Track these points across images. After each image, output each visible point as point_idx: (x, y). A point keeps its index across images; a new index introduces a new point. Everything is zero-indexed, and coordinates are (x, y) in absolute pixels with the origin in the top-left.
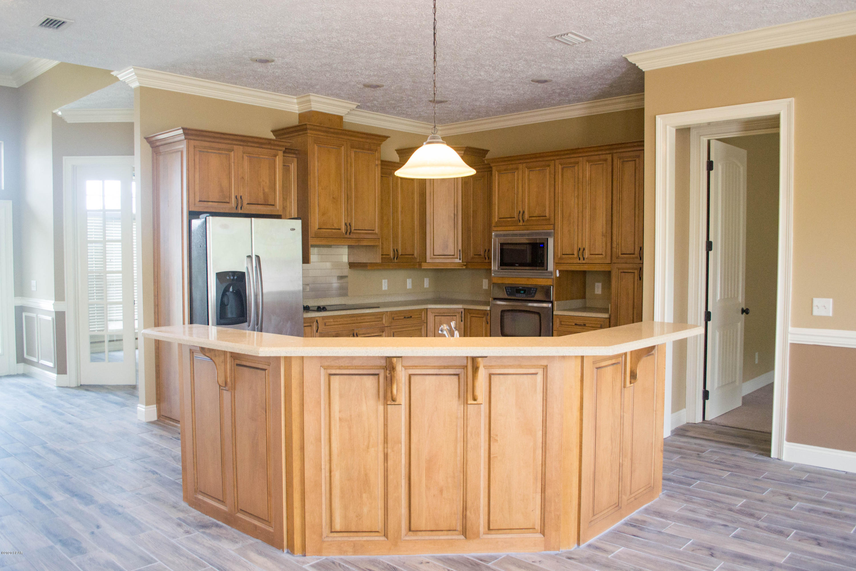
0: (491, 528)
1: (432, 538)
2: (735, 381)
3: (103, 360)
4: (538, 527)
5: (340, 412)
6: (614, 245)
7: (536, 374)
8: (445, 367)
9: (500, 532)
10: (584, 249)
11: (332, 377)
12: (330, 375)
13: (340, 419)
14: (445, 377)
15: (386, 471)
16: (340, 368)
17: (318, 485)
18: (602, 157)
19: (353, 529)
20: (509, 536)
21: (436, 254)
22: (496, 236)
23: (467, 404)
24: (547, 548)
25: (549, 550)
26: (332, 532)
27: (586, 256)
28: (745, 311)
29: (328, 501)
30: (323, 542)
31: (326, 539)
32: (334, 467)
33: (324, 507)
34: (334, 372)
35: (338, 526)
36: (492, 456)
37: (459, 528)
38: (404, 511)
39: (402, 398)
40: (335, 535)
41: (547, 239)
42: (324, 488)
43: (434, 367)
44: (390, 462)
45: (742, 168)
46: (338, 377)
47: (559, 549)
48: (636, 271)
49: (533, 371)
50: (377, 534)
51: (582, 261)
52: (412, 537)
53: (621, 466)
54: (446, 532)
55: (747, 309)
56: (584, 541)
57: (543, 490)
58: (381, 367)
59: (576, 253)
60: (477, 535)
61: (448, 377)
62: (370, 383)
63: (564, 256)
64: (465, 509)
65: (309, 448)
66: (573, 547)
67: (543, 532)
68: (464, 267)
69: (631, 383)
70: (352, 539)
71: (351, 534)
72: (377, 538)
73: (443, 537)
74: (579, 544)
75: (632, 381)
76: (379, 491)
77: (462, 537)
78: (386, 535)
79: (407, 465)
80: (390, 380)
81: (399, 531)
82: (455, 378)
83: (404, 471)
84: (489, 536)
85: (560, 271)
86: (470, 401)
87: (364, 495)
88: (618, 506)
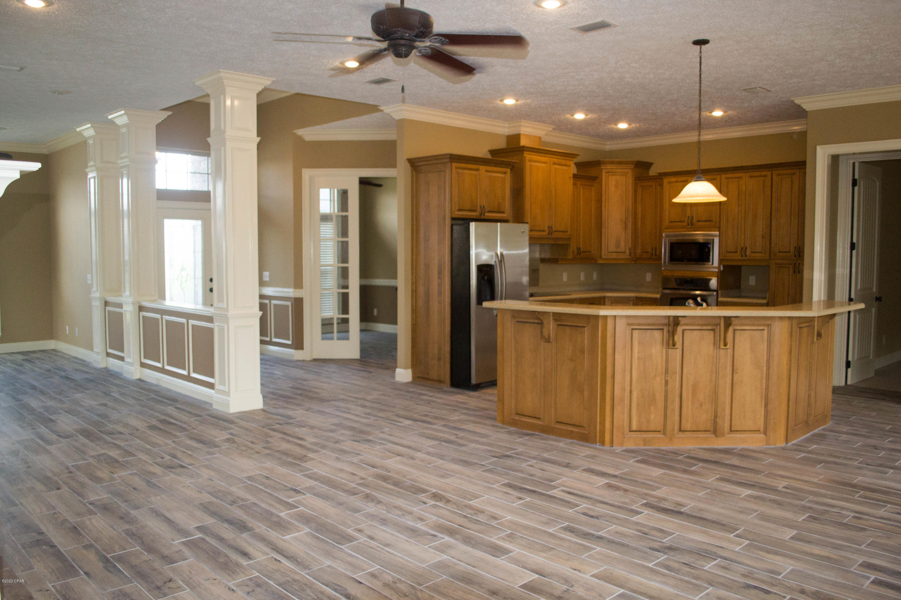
0: (732, 429)
1: (694, 435)
2: (869, 356)
3: (332, 339)
4: (762, 430)
5: (638, 353)
6: (773, 245)
7: (763, 330)
8: (705, 325)
9: (737, 432)
10: (746, 248)
11: (634, 331)
12: (633, 329)
13: (638, 358)
14: (705, 331)
15: (666, 392)
16: (639, 325)
17: (622, 400)
18: (764, 173)
19: (645, 429)
20: (743, 435)
21: (611, 251)
22: (667, 236)
23: (720, 348)
24: (767, 444)
25: (768, 445)
26: (630, 431)
27: (748, 254)
28: (879, 299)
29: (628, 411)
30: (625, 437)
31: (626, 436)
32: (633, 388)
33: (625, 415)
34: (635, 327)
35: (634, 428)
36: (734, 383)
37: (712, 429)
38: (677, 418)
39: (679, 345)
40: (632, 433)
41: (713, 240)
42: (627, 402)
43: (698, 325)
44: (669, 386)
45: (878, 184)
46: (637, 331)
47: (775, 445)
48: (791, 266)
49: (761, 328)
50: (659, 433)
51: (744, 258)
52: (681, 435)
53: (809, 396)
54: (703, 432)
55: (880, 297)
56: (790, 441)
57: (766, 406)
58: (666, 325)
59: (739, 251)
60: (723, 435)
61: (707, 331)
62: (657, 335)
63: (728, 254)
64: (716, 417)
65: (618, 377)
66: (784, 445)
67: (765, 433)
68: (633, 262)
69: (817, 340)
70: (642, 436)
71: (642, 433)
72: (658, 436)
73: (701, 435)
74: (787, 443)
75: (819, 338)
76: (661, 404)
77: (713, 436)
78: (664, 434)
79: (680, 388)
80: (672, 333)
81: (674, 430)
82: (712, 333)
83: (677, 392)
84: (731, 435)
85: (724, 266)
86: (722, 347)
87: (652, 408)
88: (806, 423)
